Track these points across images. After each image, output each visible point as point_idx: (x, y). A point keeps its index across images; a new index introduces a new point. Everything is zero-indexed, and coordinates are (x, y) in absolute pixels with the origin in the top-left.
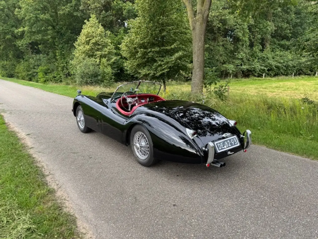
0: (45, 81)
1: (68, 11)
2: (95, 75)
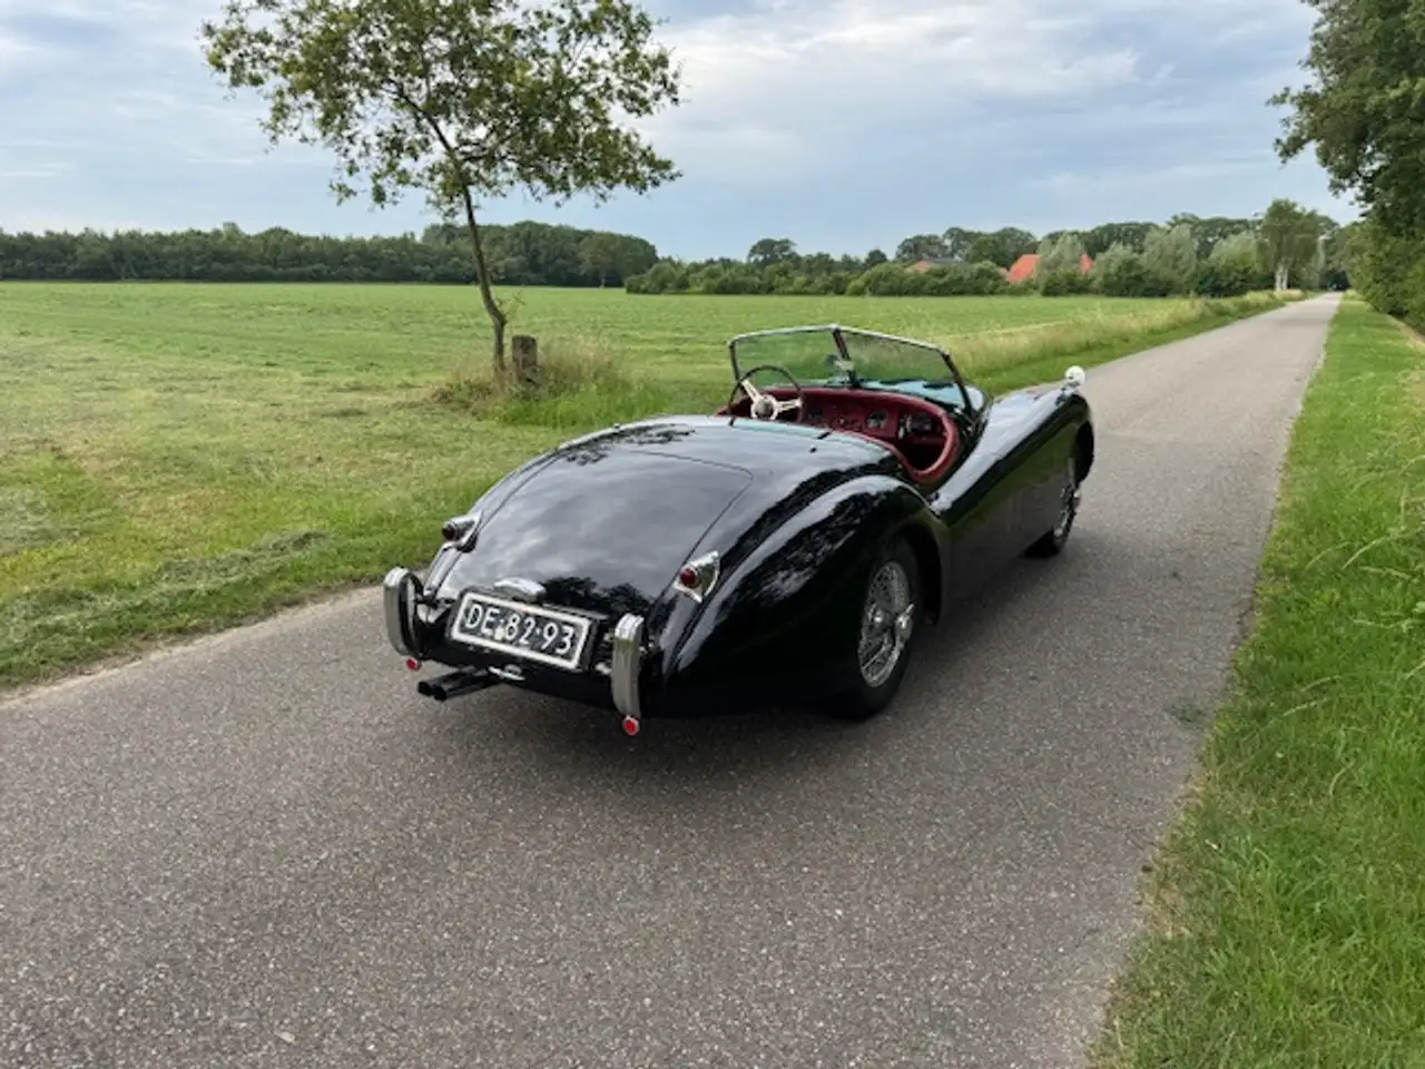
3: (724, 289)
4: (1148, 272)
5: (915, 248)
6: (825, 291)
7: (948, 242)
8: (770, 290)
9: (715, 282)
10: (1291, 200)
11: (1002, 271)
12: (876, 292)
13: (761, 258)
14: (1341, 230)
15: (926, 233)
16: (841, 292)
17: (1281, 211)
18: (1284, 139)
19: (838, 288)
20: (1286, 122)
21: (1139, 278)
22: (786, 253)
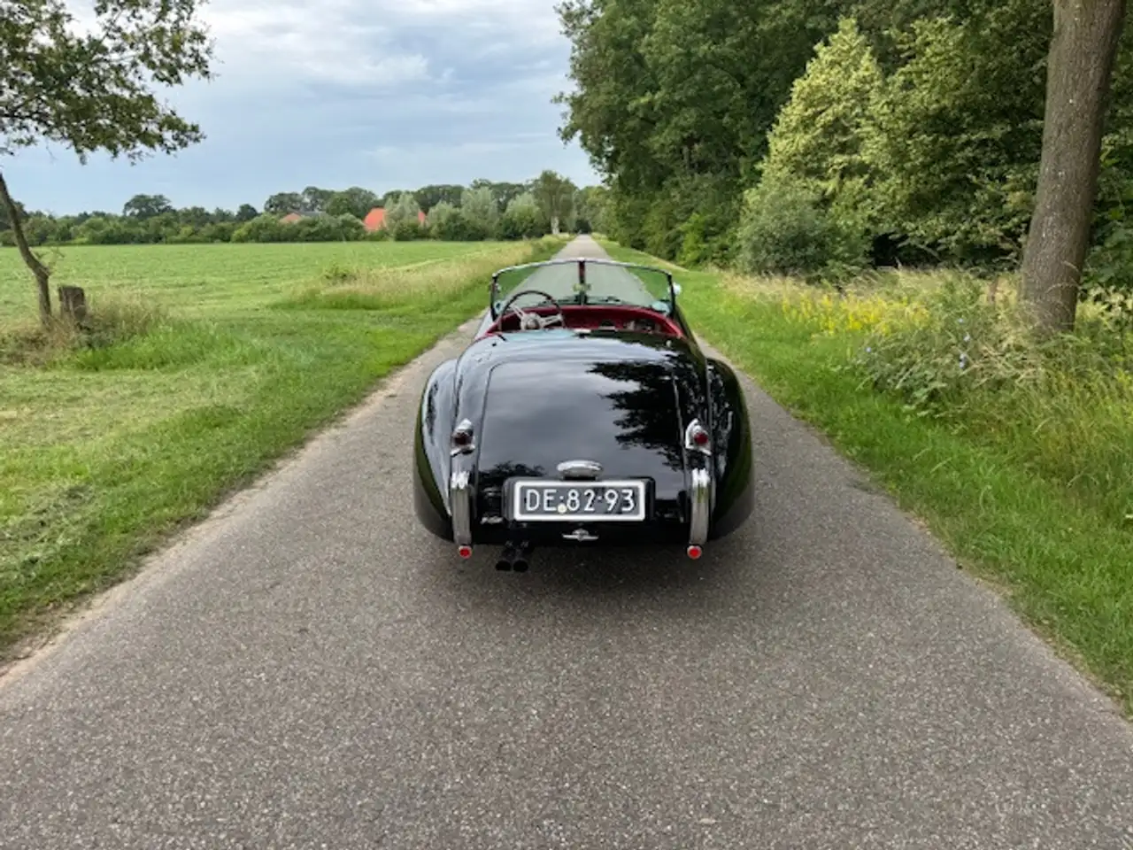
0: (697, 261)
1: (791, 17)
2: (798, 241)
3: (109, 240)
4: (468, 222)
5: (281, 203)
6: (212, 239)
7: (307, 200)
8: (158, 239)
9: (99, 233)
10: (554, 171)
11: (360, 222)
12: (258, 239)
13: (137, 211)
14: (581, 192)
15: (287, 192)
16: (227, 240)
17: (548, 178)
18: (563, 128)
19: (224, 237)
20: (564, 115)
21: (463, 227)
22: (162, 207)
